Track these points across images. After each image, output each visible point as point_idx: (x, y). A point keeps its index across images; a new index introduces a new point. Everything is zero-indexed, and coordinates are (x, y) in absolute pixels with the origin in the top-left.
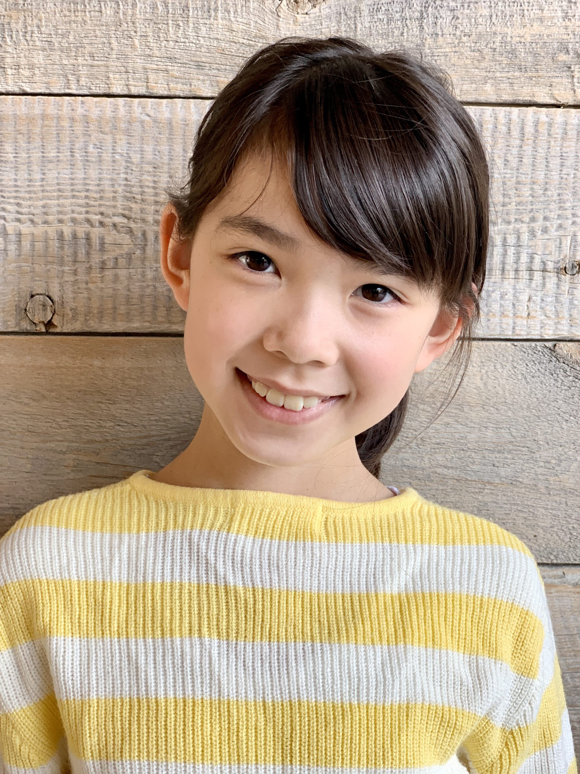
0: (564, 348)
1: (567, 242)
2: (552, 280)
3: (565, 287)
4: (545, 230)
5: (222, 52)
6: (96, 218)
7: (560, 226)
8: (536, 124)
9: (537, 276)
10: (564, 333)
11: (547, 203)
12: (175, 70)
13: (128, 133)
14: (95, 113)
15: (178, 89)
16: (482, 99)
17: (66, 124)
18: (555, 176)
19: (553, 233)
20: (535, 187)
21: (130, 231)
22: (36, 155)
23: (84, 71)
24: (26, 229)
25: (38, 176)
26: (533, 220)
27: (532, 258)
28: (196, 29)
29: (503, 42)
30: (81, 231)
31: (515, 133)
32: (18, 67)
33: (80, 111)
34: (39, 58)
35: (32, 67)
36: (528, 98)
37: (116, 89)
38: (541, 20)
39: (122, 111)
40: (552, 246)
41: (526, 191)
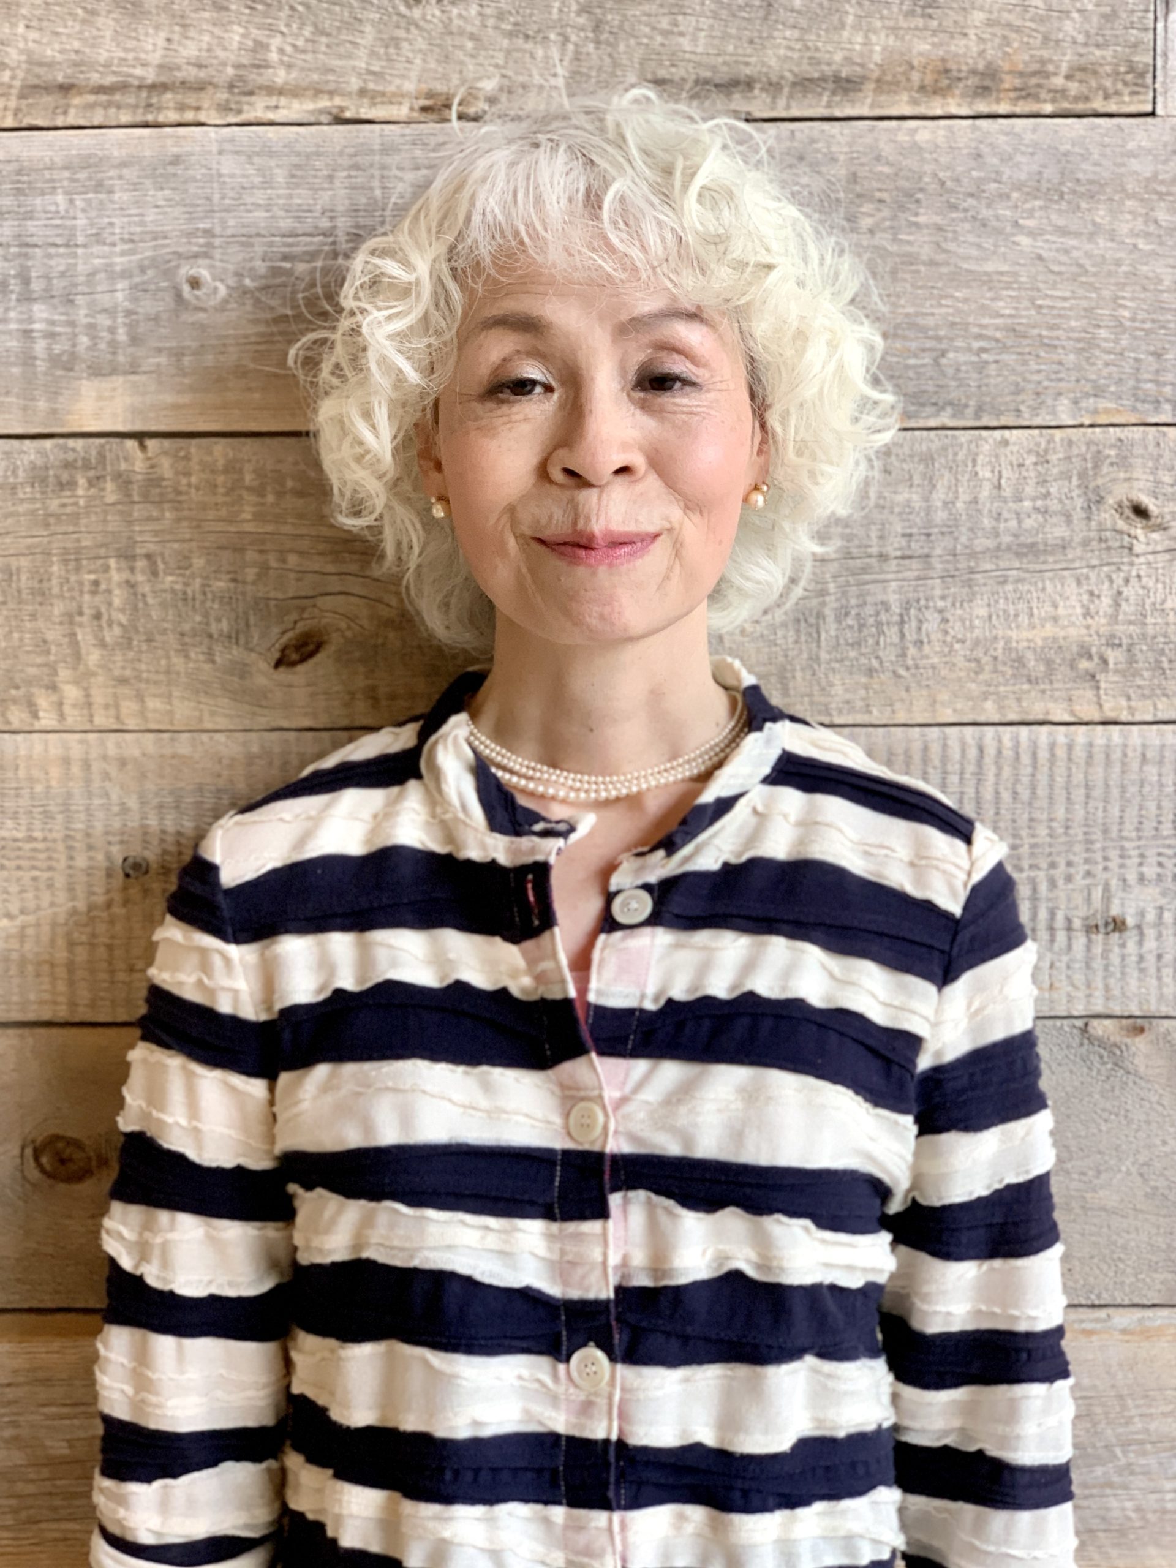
0: (1099, 1028)
1: (1098, 894)
2: (1080, 941)
3: (1098, 950)
4: (1069, 879)
7: (1088, 874)
8: (1052, 746)
9: (1061, 936)
10: (1099, 1008)
11: (1070, 844)
16: (982, 719)
18: (1079, 813)
19: (1080, 881)
20: (1054, 824)
26: (1053, 865)
27: (1052, 914)
29: (1008, 649)
31: (1026, 759)
36: (1041, 717)
38: (1055, 619)
40: (1079, 899)
41: (1042, 831)
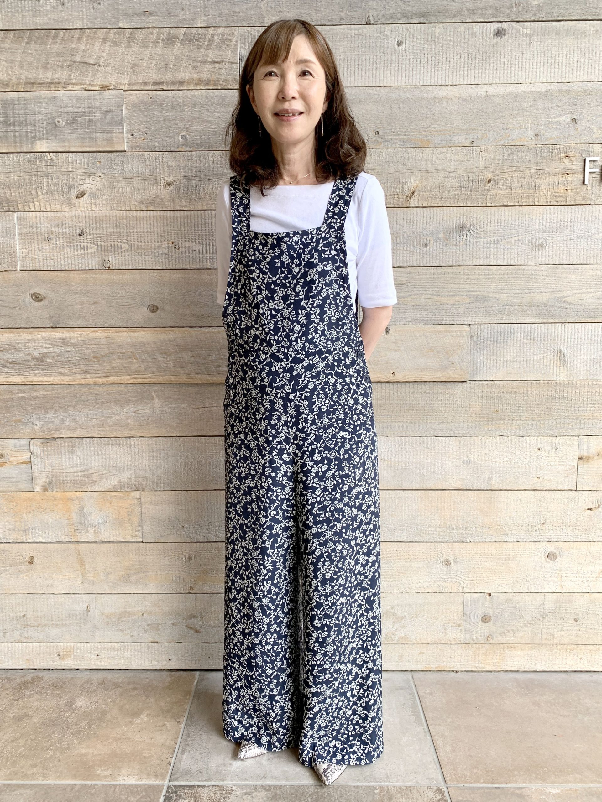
5: (148, 199)
6: (119, 241)
12: (137, 204)
13: (126, 219)
14: (118, 215)
15: (138, 208)
17: (111, 218)
21: (128, 244)
22: (104, 225)
23: (115, 205)
24: (103, 244)
25: (105, 231)
28: (142, 194)
30: (116, 243)
32: (99, 204)
33: (115, 214)
34: (104, 202)
35: (103, 204)
37: (123, 209)
39: (125, 214)
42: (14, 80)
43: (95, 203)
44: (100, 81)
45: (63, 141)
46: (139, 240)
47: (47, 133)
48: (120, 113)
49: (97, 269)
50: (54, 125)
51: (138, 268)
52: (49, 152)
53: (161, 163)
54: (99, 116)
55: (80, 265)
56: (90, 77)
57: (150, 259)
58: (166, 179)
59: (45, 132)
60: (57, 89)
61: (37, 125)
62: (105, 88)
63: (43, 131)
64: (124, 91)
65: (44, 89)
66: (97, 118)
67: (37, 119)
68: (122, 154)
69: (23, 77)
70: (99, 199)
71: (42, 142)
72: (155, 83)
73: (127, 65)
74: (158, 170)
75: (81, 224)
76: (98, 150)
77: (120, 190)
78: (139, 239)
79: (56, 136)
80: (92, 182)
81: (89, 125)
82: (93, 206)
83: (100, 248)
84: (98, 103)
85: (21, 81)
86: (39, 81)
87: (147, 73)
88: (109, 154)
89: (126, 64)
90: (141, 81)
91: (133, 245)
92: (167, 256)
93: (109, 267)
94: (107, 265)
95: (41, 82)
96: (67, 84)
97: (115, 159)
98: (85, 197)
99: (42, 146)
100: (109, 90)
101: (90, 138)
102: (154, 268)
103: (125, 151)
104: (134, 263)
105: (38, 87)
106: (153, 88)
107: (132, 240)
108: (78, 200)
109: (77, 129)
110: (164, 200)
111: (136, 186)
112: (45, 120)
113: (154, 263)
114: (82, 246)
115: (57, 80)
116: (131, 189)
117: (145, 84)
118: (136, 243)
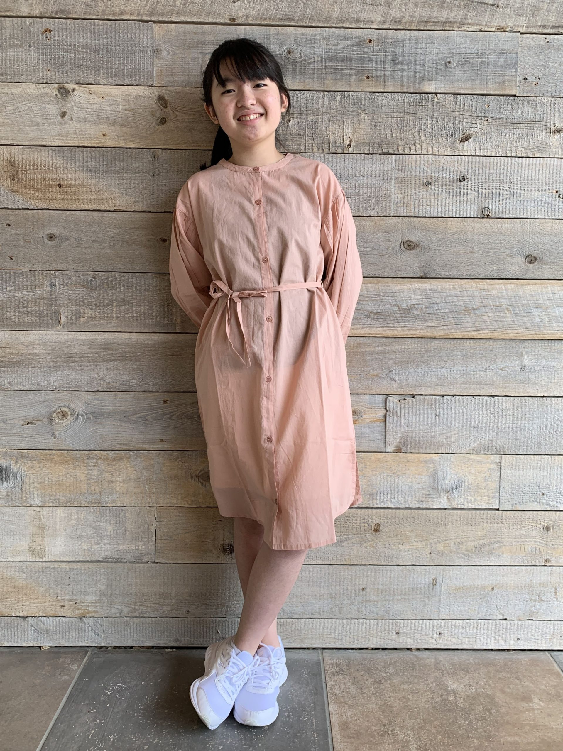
42: (407, 18)
43: (480, 147)
44: (496, 23)
45: (453, 82)
46: (522, 189)
47: (437, 74)
48: (514, 55)
49: (476, 216)
50: (444, 65)
51: (518, 217)
52: (436, 94)
53: (552, 109)
54: (492, 58)
55: (458, 212)
56: (487, 17)
57: (532, 208)
58: (557, 125)
59: (434, 73)
60: (451, 29)
61: (426, 65)
62: (502, 29)
63: (432, 72)
64: (521, 34)
65: (438, 28)
66: (490, 60)
67: (427, 59)
68: (512, 98)
69: (416, 15)
70: (484, 143)
71: (430, 82)
72: (554, 27)
73: (527, 7)
74: (549, 116)
75: (463, 170)
76: (488, 93)
77: (507, 135)
78: (523, 186)
79: (445, 77)
80: (479, 126)
81: (481, 68)
82: (478, 151)
83: (480, 195)
84: (493, 46)
85: (415, 19)
86: (433, 20)
87: (547, 16)
88: (499, 98)
89: (526, 5)
90: (539, 24)
91: (515, 193)
92: (550, 205)
93: (488, 215)
94: (487, 213)
95: (435, 20)
96: (462, 24)
97: (504, 102)
98: (470, 140)
99: (430, 87)
100: (505, 31)
101: (481, 80)
102: (536, 217)
103: (515, 96)
104: (514, 212)
105: (432, 26)
106: (552, 31)
107: (515, 188)
108: (461, 144)
109: (468, 70)
110: (552, 147)
111: (524, 132)
112: (436, 60)
113: (536, 212)
114: (462, 193)
115: (452, 20)
116: (519, 134)
117: (544, 27)
118: (519, 191)
